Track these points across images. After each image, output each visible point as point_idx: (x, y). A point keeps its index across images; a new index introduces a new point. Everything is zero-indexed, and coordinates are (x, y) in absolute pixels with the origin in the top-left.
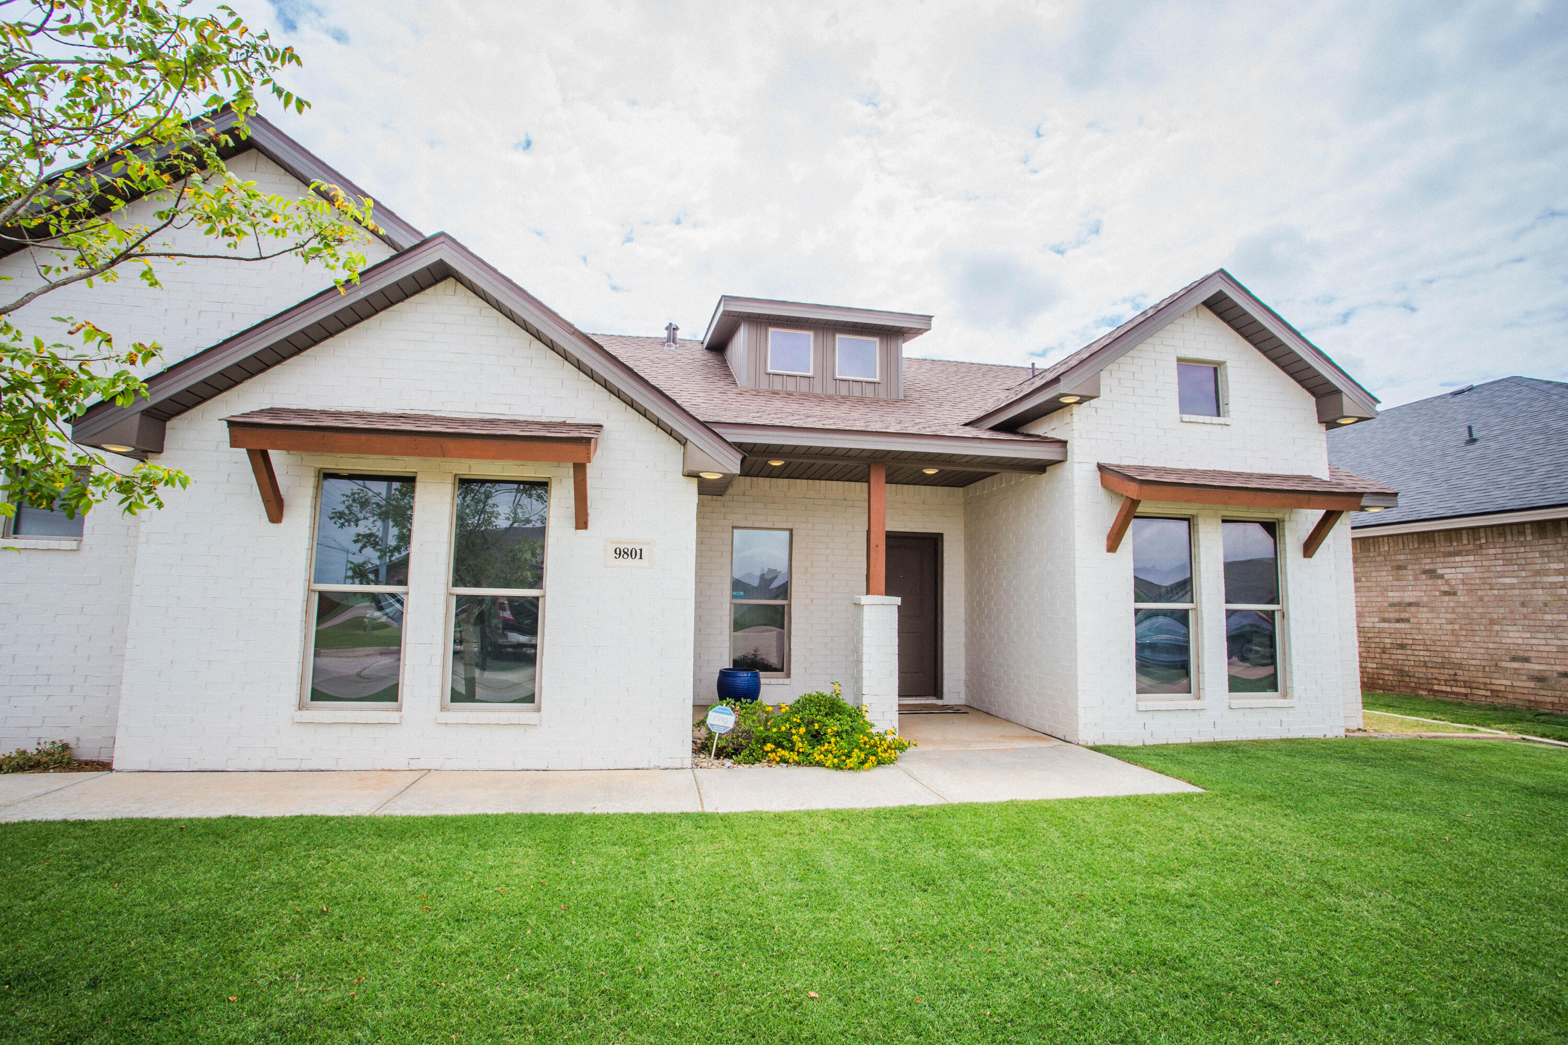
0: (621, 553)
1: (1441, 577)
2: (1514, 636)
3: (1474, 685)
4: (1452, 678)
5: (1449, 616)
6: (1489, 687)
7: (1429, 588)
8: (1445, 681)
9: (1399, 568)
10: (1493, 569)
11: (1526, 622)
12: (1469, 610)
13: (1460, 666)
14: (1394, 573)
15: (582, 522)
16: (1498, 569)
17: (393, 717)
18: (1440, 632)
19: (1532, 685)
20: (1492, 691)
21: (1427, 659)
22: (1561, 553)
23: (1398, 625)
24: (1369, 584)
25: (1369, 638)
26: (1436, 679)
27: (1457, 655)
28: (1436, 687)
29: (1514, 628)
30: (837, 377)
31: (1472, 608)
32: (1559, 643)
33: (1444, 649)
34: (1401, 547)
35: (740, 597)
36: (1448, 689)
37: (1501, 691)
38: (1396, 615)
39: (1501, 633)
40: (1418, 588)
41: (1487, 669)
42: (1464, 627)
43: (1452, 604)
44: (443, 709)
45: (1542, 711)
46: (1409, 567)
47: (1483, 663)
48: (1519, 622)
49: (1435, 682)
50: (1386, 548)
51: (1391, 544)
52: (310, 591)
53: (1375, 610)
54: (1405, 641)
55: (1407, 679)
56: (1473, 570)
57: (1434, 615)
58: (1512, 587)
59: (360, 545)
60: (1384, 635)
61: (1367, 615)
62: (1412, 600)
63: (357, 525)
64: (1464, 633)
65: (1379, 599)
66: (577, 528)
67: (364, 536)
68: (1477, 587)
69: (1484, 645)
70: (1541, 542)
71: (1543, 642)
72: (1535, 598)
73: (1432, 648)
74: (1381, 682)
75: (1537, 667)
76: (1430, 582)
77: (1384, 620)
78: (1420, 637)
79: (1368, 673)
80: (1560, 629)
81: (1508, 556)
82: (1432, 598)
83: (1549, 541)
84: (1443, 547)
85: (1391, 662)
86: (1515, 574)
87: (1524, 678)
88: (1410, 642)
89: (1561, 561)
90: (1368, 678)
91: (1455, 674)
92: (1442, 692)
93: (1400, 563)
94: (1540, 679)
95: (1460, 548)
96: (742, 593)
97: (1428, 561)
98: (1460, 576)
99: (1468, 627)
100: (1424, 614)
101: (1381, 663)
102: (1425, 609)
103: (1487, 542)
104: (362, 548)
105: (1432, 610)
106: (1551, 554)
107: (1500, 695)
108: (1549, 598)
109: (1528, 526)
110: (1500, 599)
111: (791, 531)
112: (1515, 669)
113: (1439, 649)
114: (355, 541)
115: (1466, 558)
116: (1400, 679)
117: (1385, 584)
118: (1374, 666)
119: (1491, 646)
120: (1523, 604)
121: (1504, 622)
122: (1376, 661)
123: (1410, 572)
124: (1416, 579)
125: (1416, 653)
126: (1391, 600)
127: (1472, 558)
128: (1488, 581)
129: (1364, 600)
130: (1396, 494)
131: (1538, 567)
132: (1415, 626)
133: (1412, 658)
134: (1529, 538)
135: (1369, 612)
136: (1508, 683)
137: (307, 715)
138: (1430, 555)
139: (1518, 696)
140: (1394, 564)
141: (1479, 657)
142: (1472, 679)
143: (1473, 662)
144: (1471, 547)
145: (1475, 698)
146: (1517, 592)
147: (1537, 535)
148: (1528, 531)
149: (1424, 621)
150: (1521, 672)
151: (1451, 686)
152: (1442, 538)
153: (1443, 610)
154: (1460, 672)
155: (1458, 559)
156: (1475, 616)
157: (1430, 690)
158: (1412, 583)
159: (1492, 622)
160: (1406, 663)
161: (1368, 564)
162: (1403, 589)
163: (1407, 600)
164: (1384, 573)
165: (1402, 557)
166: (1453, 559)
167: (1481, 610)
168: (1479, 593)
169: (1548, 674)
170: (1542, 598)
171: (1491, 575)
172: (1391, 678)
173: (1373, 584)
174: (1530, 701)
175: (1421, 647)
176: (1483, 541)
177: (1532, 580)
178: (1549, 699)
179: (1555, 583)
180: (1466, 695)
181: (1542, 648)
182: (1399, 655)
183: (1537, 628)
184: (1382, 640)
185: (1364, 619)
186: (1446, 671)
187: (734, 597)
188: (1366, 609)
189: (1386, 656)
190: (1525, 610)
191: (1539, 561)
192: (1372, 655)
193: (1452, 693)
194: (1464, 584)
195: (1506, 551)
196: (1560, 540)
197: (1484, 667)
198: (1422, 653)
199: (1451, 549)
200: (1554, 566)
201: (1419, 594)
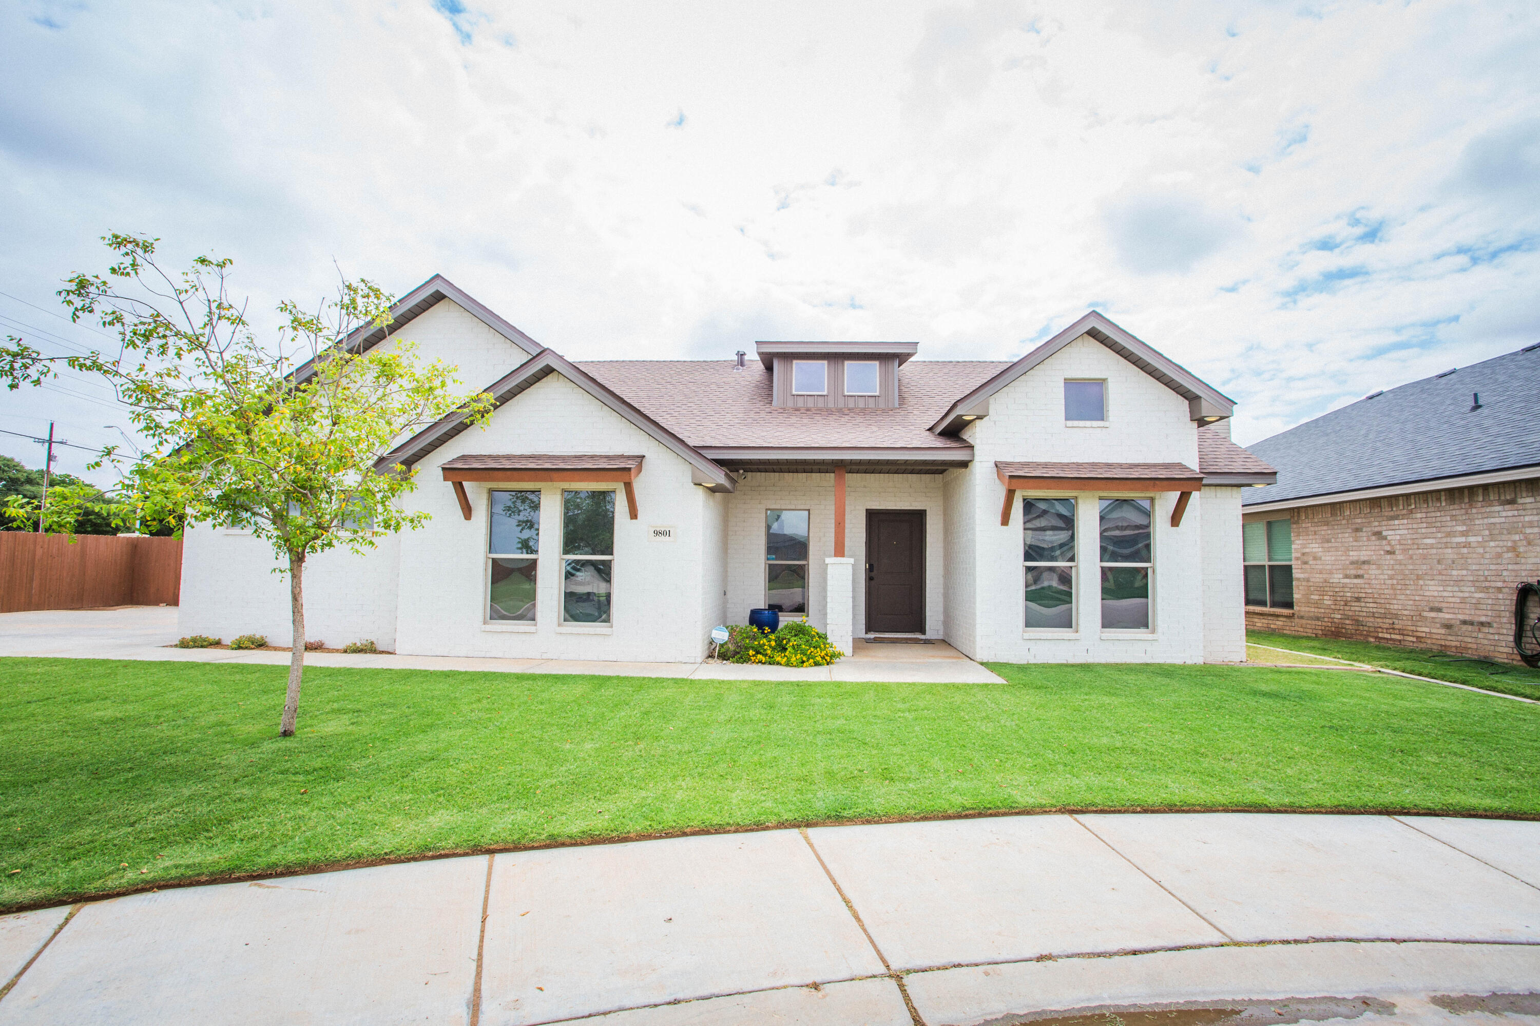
0: (657, 533)
1: (1385, 538)
2: (1433, 590)
3: (1405, 632)
4: (1391, 626)
5: (1390, 572)
6: (1415, 634)
7: (1377, 547)
8: (1387, 629)
9: (1357, 530)
10: (1419, 531)
11: (1440, 577)
12: (1403, 567)
13: (1396, 616)
14: (1354, 535)
15: (634, 515)
16: (1423, 531)
17: (533, 629)
18: (1384, 587)
19: (1443, 631)
20: (1417, 637)
21: (1375, 610)
22: (1464, 517)
23: (1356, 581)
24: (1336, 544)
25: (1336, 592)
26: (1380, 627)
27: (1395, 607)
28: (1380, 635)
29: (1432, 583)
30: (846, 393)
31: (1405, 565)
32: (1461, 595)
33: (1386, 601)
34: (1358, 512)
35: (773, 559)
36: (1388, 636)
37: (1423, 637)
38: (1353, 572)
39: (1423, 587)
40: (1369, 548)
41: (1414, 618)
42: (1400, 582)
43: (1392, 562)
44: (559, 625)
45: (1449, 653)
46: (1364, 530)
47: (1412, 614)
48: (1436, 578)
49: (1380, 630)
50: (1348, 513)
51: (1352, 510)
52: (488, 558)
53: (1340, 567)
54: (1361, 595)
55: (1361, 628)
56: (1406, 532)
57: (1379, 572)
58: (1432, 546)
59: (520, 528)
60: (1347, 590)
61: (1335, 571)
62: (1366, 558)
63: (519, 515)
64: (1399, 587)
65: (1343, 558)
66: (631, 519)
67: (523, 522)
68: (1409, 547)
69: (1412, 598)
70: (1452, 507)
71: (1451, 594)
72: (1447, 556)
73: (1378, 601)
74: (1344, 631)
75: (1447, 616)
76: (1377, 543)
77: (1347, 577)
78: (1370, 591)
79: (1335, 623)
80: (1462, 583)
81: (1429, 520)
82: (1379, 557)
83: (1456, 506)
84: (1387, 512)
85: (1350, 613)
86: (1434, 535)
87: (1438, 625)
88: (1364, 595)
89: (1464, 524)
90: (1335, 627)
91: (1393, 623)
92: (1385, 638)
93: (1357, 526)
94: (1448, 626)
95: (1399, 513)
96: (774, 556)
97: (1377, 524)
98: (1398, 537)
99: (1402, 582)
100: (1373, 571)
101: (1344, 615)
102: (1374, 567)
103: (1415, 507)
104: (522, 529)
105: (1379, 566)
106: (1458, 518)
107: (1422, 640)
108: (1456, 557)
109: (1443, 493)
110: (1424, 557)
111: (809, 510)
112: (1433, 618)
113: (1382, 601)
114: (518, 526)
115: (1402, 522)
116: (1356, 627)
117: (1346, 545)
118: (1339, 616)
119: (1417, 598)
120: (1439, 562)
121: (1426, 577)
122: (1341, 612)
123: (1365, 534)
124: (1369, 540)
125: (1368, 605)
126: (1351, 558)
127: (1405, 521)
128: (1416, 541)
129: (1333, 558)
130: (1275, 473)
131: (1449, 529)
132: (1366, 581)
133: (1364, 609)
134: (1443, 504)
135: (1336, 570)
136: (1427, 630)
137: (488, 627)
138: (1378, 519)
139: (1434, 641)
140: (1354, 526)
141: (1409, 608)
142: (1404, 627)
143: (1406, 613)
144: (1404, 512)
145: (1407, 643)
146: (1434, 551)
147: (1448, 502)
148: (1443, 498)
149: (1373, 577)
150: (1437, 620)
151: (1390, 634)
152: (1386, 503)
153: (1386, 567)
154: (1396, 621)
155: (1396, 522)
156: (1407, 572)
157: (1376, 638)
158: (1366, 543)
159: (1419, 578)
160: (1361, 614)
161: (1336, 527)
162: (1359, 549)
163: (1363, 558)
164: (1347, 535)
165: (1359, 521)
166: (1392, 522)
167: (1411, 567)
168: (1410, 552)
169: (1453, 622)
170: (1451, 556)
171: (1418, 536)
172: (1350, 627)
173: (1340, 545)
174: (1441, 645)
175: (1371, 600)
176: (1413, 506)
177: (1445, 540)
178: (1454, 644)
179: (1459, 543)
180: (1400, 641)
181: (1451, 600)
182: (1356, 607)
183: (1448, 582)
184: (1345, 594)
185: (1333, 576)
186: (1387, 621)
187: (768, 559)
188: (1334, 567)
189: (1347, 608)
190: (1440, 567)
191: (1449, 524)
192: (1338, 607)
193: (1391, 639)
194: (1400, 544)
195: (1429, 515)
196: (1463, 505)
197: (1412, 616)
198: (1371, 605)
199: (1392, 513)
200: (1460, 528)
201: (1369, 553)
